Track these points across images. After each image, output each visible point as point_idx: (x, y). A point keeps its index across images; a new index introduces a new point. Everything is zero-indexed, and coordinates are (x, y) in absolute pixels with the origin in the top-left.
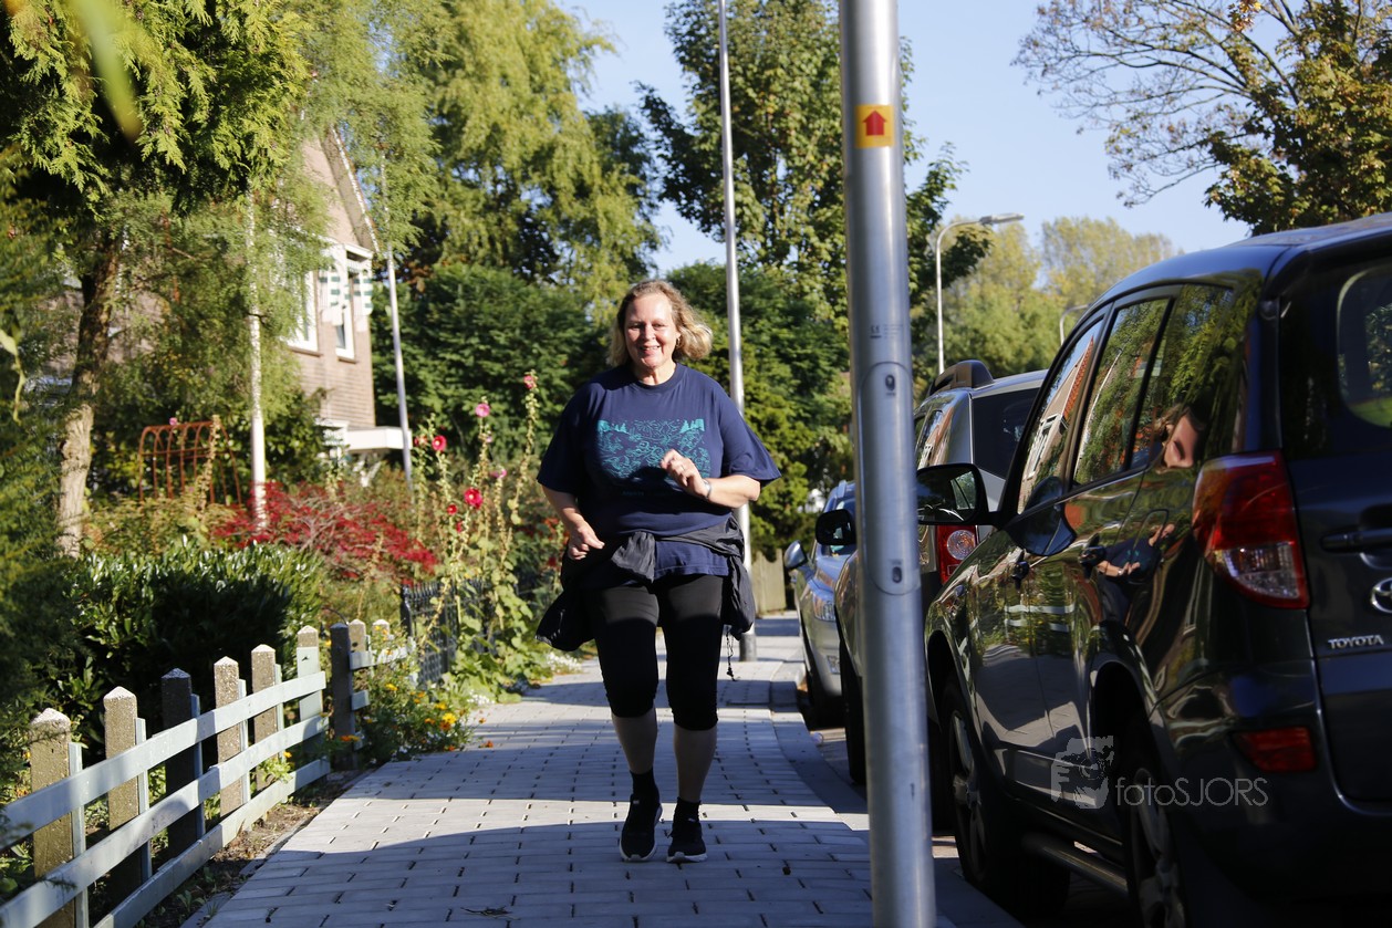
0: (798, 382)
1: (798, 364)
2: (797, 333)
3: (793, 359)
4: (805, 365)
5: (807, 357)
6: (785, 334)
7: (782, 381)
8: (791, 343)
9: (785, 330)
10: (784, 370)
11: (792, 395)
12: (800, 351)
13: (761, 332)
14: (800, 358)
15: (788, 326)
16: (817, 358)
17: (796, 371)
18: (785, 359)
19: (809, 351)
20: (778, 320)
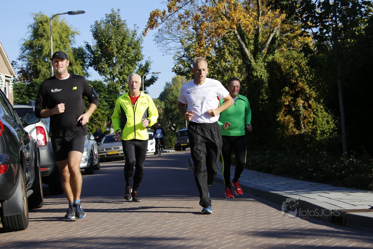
0: (110, 106)
1: (109, 102)
2: (110, 96)
3: (108, 101)
4: (111, 103)
5: (111, 101)
6: (107, 96)
7: (106, 106)
8: (108, 98)
9: (107, 95)
10: (106, 104)
11: (109, 109)
12: (110, 100)
13: (101, 95)
14: (110, 101)
15: (108, 94)
16: (114, 101)
17: (109, 104)
18: (106, 101)
19: (112, 100)
20: (106, 93)
